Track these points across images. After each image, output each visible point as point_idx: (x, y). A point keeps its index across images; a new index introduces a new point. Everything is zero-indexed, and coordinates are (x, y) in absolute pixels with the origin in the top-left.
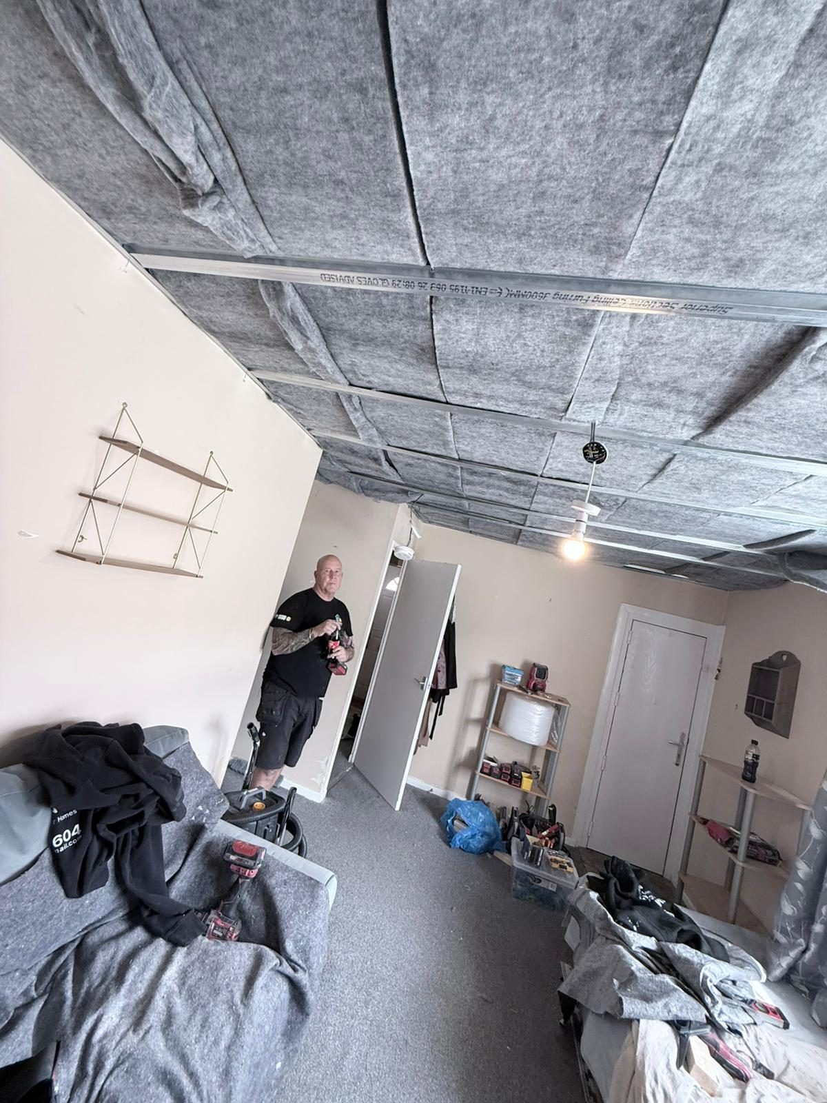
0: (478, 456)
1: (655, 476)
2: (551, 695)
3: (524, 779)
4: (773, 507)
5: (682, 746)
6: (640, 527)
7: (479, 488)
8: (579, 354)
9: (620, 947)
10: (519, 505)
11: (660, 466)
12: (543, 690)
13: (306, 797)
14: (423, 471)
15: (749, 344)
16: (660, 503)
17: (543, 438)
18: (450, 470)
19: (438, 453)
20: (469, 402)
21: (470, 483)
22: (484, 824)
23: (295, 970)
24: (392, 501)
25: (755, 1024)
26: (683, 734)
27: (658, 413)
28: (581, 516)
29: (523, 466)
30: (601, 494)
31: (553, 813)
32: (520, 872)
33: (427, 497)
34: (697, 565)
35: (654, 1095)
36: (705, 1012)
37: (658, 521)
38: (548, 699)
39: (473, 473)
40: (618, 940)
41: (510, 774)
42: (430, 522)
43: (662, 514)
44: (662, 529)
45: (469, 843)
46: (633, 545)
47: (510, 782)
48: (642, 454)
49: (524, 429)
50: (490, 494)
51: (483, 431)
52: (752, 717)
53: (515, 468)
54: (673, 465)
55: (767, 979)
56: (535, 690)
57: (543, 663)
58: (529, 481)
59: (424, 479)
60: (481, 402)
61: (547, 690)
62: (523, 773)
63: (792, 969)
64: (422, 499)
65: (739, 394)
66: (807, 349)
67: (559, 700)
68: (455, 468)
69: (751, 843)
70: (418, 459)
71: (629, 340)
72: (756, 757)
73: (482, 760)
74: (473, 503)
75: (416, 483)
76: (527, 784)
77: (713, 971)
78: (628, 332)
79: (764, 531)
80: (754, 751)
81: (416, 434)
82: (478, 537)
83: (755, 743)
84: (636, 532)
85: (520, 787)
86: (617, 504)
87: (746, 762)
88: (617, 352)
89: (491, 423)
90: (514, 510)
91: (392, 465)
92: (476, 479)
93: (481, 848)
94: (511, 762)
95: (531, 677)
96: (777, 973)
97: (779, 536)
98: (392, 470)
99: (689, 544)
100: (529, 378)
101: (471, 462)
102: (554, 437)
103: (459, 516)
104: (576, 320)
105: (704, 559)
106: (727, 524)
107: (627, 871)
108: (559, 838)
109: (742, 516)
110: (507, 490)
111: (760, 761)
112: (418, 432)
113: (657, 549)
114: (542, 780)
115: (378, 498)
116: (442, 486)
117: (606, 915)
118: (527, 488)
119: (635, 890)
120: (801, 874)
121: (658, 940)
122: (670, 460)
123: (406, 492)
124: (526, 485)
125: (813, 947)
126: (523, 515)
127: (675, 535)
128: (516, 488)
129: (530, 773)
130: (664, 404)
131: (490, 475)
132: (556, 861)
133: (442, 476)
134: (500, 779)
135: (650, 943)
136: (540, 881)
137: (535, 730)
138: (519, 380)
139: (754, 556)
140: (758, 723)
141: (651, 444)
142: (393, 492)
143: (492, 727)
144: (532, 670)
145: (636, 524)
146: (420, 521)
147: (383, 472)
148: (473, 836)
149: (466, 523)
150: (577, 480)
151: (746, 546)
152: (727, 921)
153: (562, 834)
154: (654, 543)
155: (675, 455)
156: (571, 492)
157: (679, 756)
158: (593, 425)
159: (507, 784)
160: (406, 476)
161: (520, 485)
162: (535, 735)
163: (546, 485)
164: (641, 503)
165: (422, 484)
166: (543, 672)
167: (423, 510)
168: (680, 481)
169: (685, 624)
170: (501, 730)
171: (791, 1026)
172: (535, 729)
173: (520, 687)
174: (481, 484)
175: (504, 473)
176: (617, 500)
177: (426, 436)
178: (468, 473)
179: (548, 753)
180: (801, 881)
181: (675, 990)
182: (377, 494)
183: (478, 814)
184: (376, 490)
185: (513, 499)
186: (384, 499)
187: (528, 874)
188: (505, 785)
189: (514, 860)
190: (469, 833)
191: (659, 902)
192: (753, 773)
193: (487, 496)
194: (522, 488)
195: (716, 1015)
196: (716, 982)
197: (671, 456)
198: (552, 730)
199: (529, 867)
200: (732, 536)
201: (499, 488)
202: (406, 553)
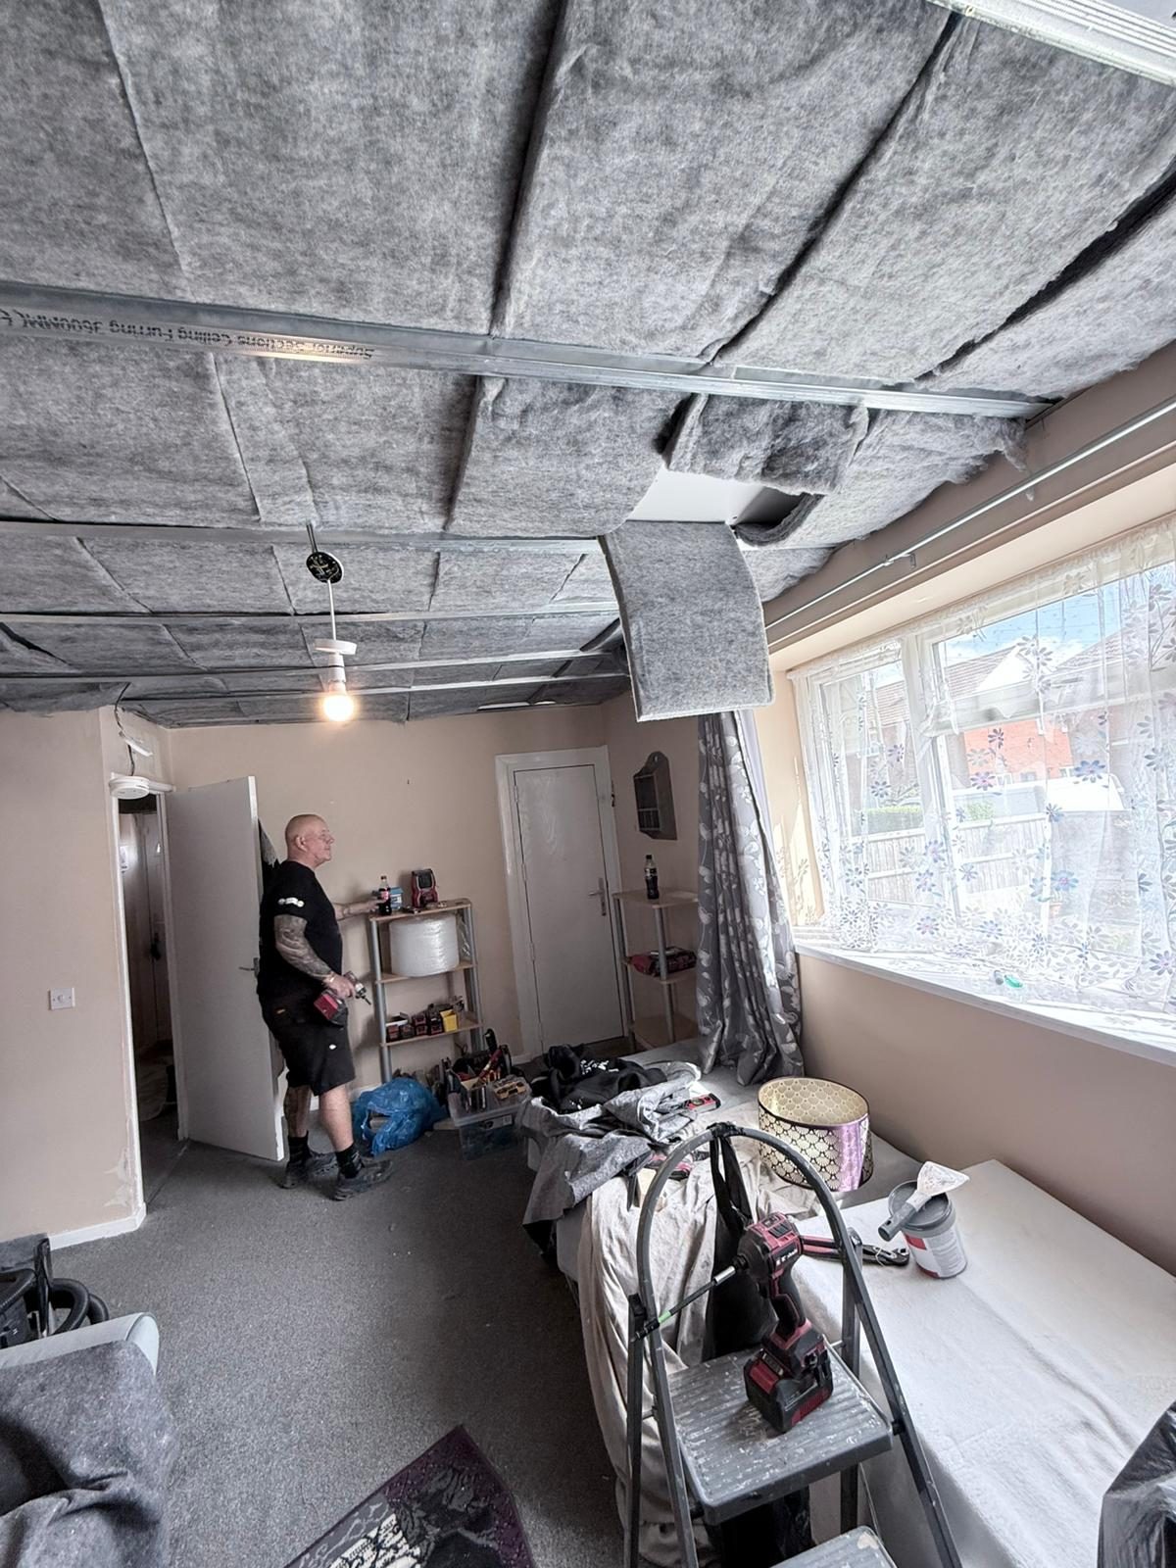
0: (176, 600)
1: (433, 585)
2: (444, 902)
3: (445, 1019)
4: (576, 598)
5: (602, 893)
6: (464, 655)
7: (216, 652)
8: (214, 422)
9: (570, 1135)
10: (294, 663)
11: (431, 571)
12: (434, 900)
13: (106, 1236)
14: (100, 644)
15: (425, 400)
16: (465, 619)
17: (258, 557)
18: (150, 634)
19: (104, 609)
20: (91, 514)
21: (198, 647)
22: (410, 1101)
23: (102, 1488)
24: (77, 707)
25: (691, 1121)
26: (601, 881)
27: (381, 500)
28: (333, 660)
29: (258, 604)
30: (392, 623)
31: (491, 1040)
32: (466, 1128)
33: (140, 685)
34: (552, 685)
35: (611, 1252)
36: (647, 1141)
37: (476, 643)
38: (443, 908)
39: (192, 630)
40: (566, 1130)
41: (426, 1024)
42: (181, 725)
43: (476, 633)
44: (488, 652)
45: (396, 1136)
46: (474, 680)
47: (429, 1033)
48: (401, 559)
49: (220, 547)
50: (241, 657)
51: (156, 560)
52: (646, 832)
53: (252, 610)
54: (444, 568)
55: (703, 1074)
56: (423, 906)
57: (425, 868)
58: (285, 626)
59: (113, 658)
60: (114, 513)
61: (439, 900)
62: (442, 1014)
63: (718, 1052)
64: (130, 692)
65: (453, 466)
66: (482, 404)
67: (458, 904)
68: (155, 629)
69: (668, 958)
70: (78, 626)
71: (276, 398)
72: (654, 871)
73: (384, 1026)
74: (228, 678)
75: (105, 666)
76: (450, 1023)
77: (647, 1099)
78: (267, 385)
79: (585, 628)
80: (650, 866)
81: (38, 583)
82: (273, 726)
83: (649, 857)
84: (464, 662)
85: (443, 1031)
86: (419, 632)
87: (647, 881)
88: (271, 419)
89: (161, 546)
90: (294, 673)
91: (30, 646)
92: (205, 639)
93: (415, 1133)
94: (425, 1008)
95: (414, 891)
96: (709, 1063)
97: (599, 631)
98: (39, 656)
99: (528, 661)
100: (164, 464)
101: (176, 613)
102: (272, 553)
103: (220, 703)
104: (178, 368)
105: (555, 675)
106: (548, 628)
107: (566, 1055)
108: (504, 1062)
109: (553, 615)
110: (262, 645)
111: (658, 874)
112: (38, 579)
113: (501, 678)
114: (469, 1009)
115: (42, 710)
116: (154, 662)
117: (549, 1112)
118: (288, 636)
119: (577, 1069)
120: (704, 963)
121: (602, 1104)
122: (437, 562)
123: (94, 687)
124: (285, 633)
125: (727, 1021)
126: (312, 676)
127: (507, 655)
128: (272, 639)
129: (452, 1007)
130: (382, 487)
131: (221, 628)
132: (505, 1090)
133: (141, 647)
134: (416, 1035)
135: (595, 1112)
136: (492, 1123)
137: (438, 954)
138: (150, 470)
139: (593, 658)
140: (654, 835)
141: (402, 545)
142: (72, 692)
143: (382, 977)
144: (413, 882)
145: (455, 653)
146: (161, 727)
147: (20, 662)
148: (399, 1125)
149: (236, 709)
150: (348, 609)
151: (583, 649)
152: (669, 1043)
153: (507, 1057)
154: (494, 671)
155: (439, 554)
156: (352, 628)
157: (603, 904)
158: (309, 527)
159: (426, 1037)
160: (76, 660)
161: (277, 633)
162: (440, 961)
163: (313, 625)
164: (445, 624)
165: (117, 667)
166: (426, 878)
167: (152, 708)
168: (463, 586)
169: (568, 756)
170: (395, 975)
171: (722, 1102)
172: (438, 952)
173: (404, 910)
174: (216, 644)
175: (236, 621)
176: (415, 626)
177: (59, 584)
178: (181, 631)
179: (467, 973)
180: (706, 970)
181: (619, 1140)
182: (40, 702)
183: (398, 1094)
184: (33, 696)
185: (281, 657)
186: (57, 709)
187: (474, 1125)
188: (423, 1040)
189: (457, 1121)
190: (393, 1125)
191: (602, 1066)
192: (655, 888)
193: (238, 662)
194: (282, 638)
195: (656, 1138)
196: (654, 1107)
197: (436, 556)
198: (460, 943)
199: (475, 1116)
200: (562, 642)
201: (247, 644)
202: (137, 786)
